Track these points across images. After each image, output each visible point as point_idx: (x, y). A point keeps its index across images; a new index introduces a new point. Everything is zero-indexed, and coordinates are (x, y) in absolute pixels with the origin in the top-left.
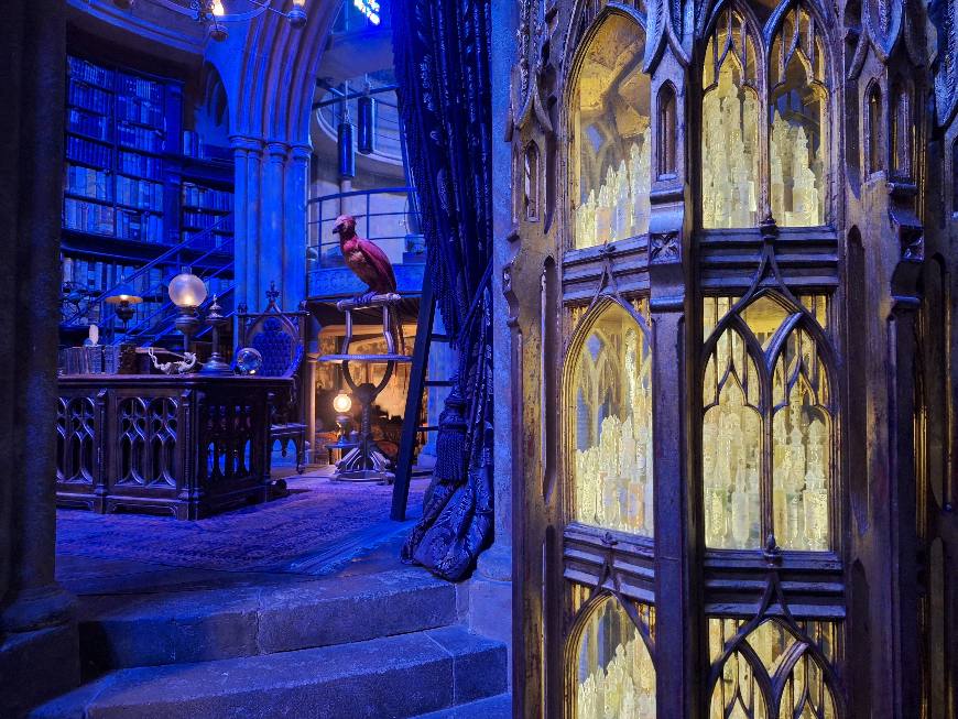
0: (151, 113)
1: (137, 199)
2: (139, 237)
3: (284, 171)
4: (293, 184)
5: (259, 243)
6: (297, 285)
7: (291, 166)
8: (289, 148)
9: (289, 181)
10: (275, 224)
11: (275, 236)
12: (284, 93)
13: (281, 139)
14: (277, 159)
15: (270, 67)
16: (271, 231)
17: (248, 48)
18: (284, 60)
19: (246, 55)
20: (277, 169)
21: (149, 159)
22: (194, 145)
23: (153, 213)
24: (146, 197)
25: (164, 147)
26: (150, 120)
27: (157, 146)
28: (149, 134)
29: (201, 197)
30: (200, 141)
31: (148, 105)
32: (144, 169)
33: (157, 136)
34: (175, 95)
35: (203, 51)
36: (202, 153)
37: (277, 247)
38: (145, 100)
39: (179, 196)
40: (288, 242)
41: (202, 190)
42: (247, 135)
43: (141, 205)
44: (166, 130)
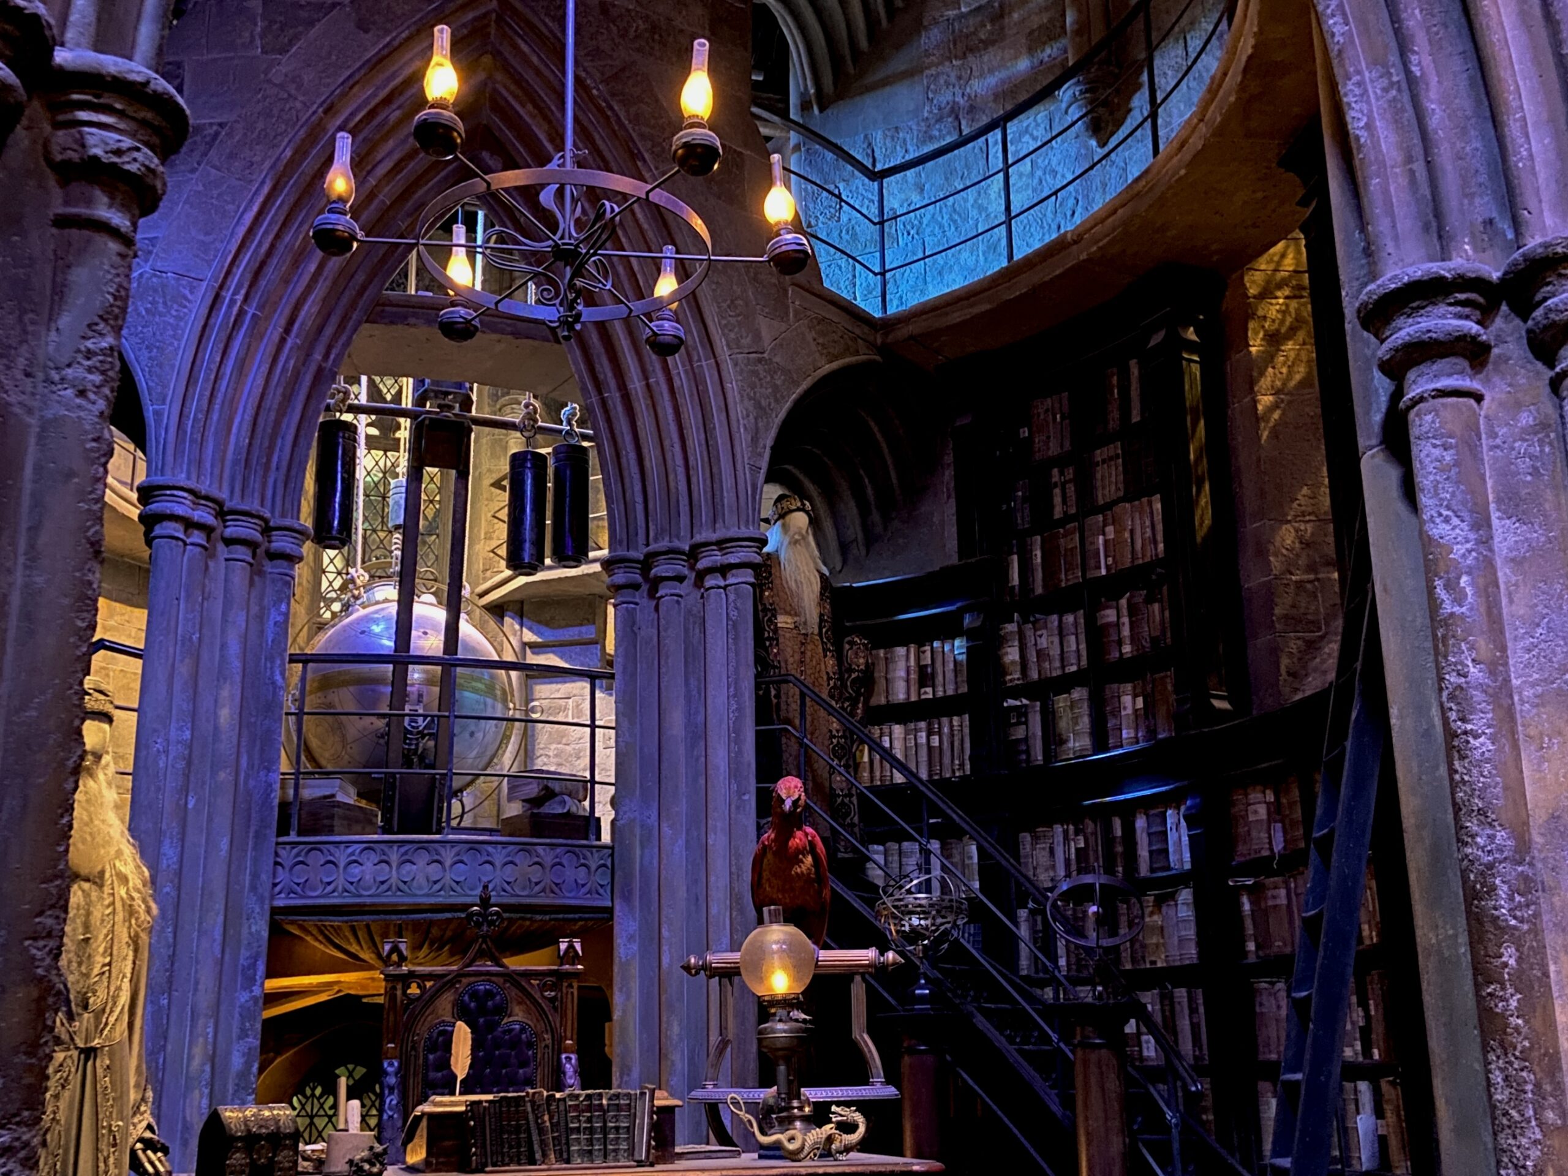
3: (252, 583)
4: (261, 618)
5: (189, 763)
6: (255, 876)
7: (261, 573)
8: (267, 530)
9: (254, 609)
10: (226, 715)
11: (226, 745)
12: (274, 399)
13: (254, 506)
14: (243, 552)
15: (256, 334)
16: (216, 728)
17: (221, 287)
18: (287, 331)
19: (217, 297)
20: (240, 575)
37: (226, 775)
40: (244, 762)
42: (193, 486)
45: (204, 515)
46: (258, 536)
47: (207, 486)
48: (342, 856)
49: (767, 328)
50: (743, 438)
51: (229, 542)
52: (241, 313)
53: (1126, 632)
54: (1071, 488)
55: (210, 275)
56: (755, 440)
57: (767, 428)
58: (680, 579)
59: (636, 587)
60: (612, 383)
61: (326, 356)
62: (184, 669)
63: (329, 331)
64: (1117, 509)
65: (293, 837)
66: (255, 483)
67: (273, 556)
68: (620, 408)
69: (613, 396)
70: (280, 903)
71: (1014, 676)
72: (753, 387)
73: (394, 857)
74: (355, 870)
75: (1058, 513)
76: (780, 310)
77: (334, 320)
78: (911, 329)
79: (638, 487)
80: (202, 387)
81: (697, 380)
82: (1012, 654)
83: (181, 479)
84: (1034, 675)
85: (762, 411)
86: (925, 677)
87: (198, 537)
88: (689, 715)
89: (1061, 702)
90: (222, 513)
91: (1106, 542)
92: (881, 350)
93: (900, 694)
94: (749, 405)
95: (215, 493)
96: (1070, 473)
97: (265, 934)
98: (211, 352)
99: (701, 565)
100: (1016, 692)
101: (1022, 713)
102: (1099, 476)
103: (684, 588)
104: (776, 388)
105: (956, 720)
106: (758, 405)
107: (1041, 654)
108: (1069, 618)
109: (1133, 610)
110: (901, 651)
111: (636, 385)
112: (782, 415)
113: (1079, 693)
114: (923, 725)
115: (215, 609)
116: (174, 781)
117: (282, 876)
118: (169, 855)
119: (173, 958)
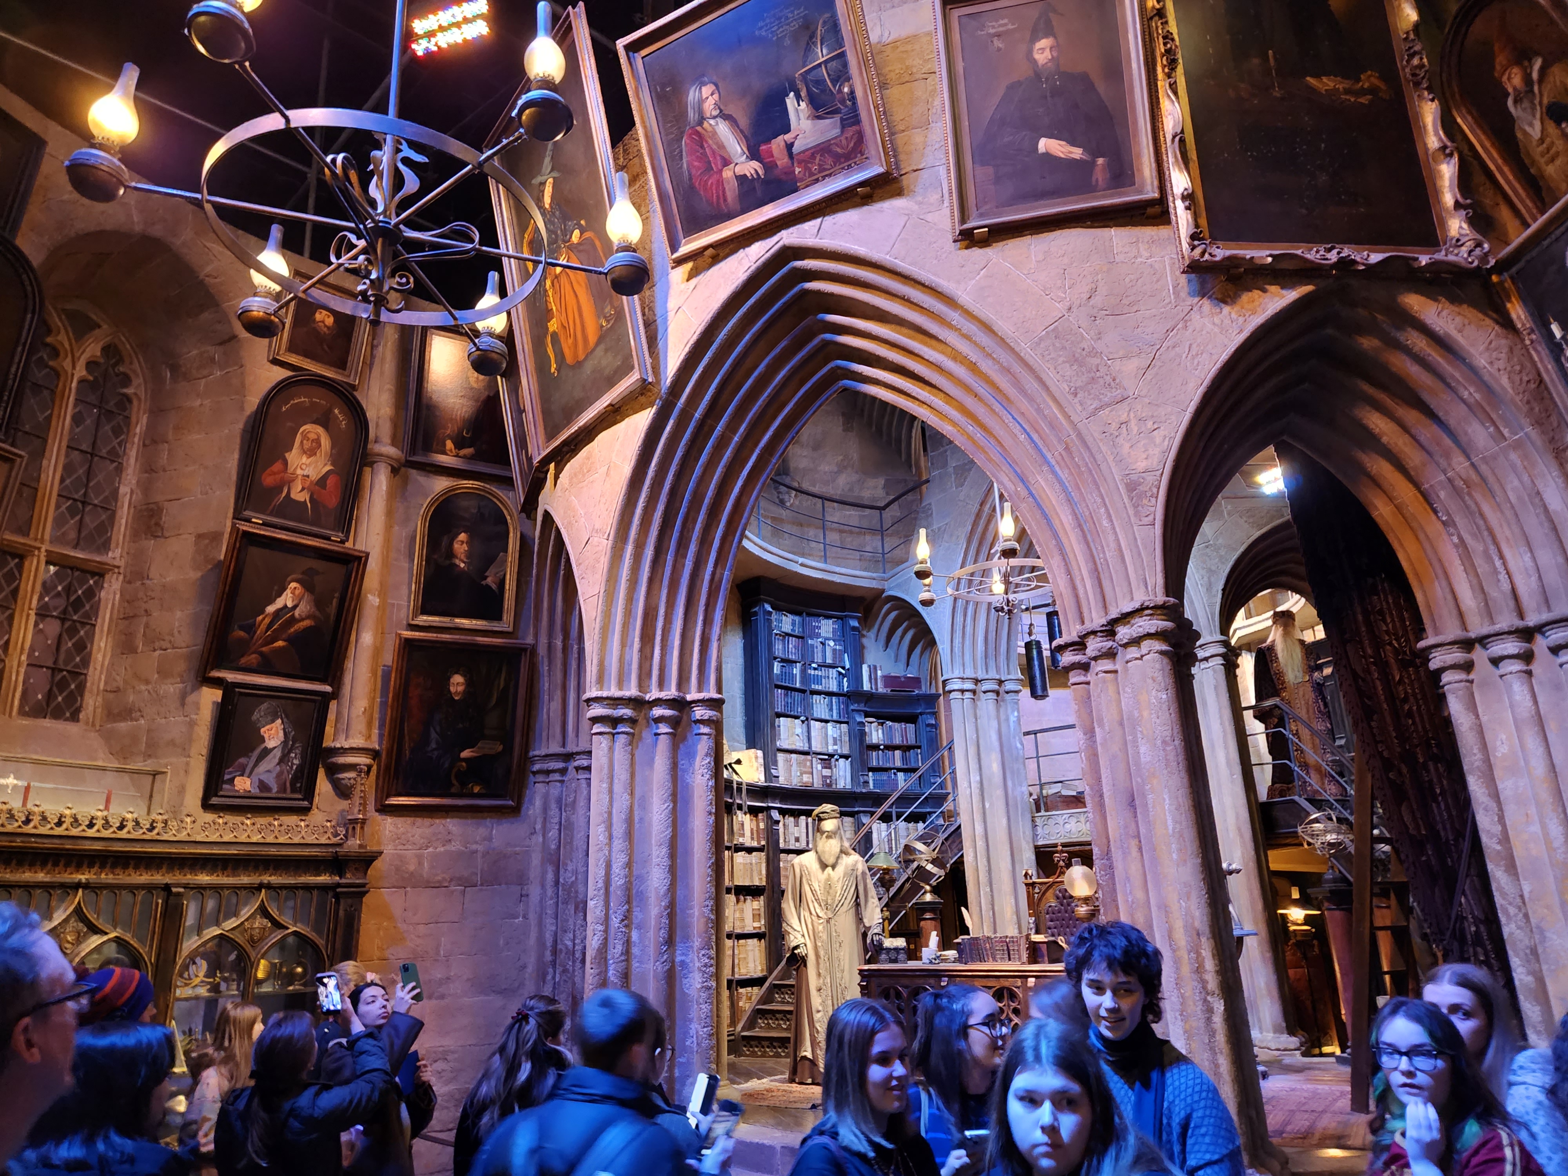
0: (834, 650)
1: (827, 744)
2: (830, 785)
4: (1007, 720)
5: (982, 789)
6: (1024, 833)
7: (1003, 700)
10: (996, 766)
13: (993, 674)
14: (992, 695)
16: (993, 773)
20: (991, 707)
21: (834, 699)
22: (873, 678)
23: (842, 756)
24: (835, 739)
25: (846, 684)
26: (834, 658)
27: (840, 684)
28: (833, 673)
29: (880, 731)
30: (879, 673)
31: (832, 643)
32: (831, 710)
33: (840, 673)
34: (854, 629)
35: (886, 585)
36: (880, 684)
37: (1000, 792)
38: (829, 639)
39: (863, 734)
40: (1010, 784)
41: (882, 724)
42: (961, 675)
43: (831, 749)
44: (848, 666)
45: (969, 685)
46: (996, 687)
47: (969, 673)
48: (1060, 820)
51: (985, 692)
62: (972, 751)
65: (1043, 813)
66: (992, 663)
67: (1007, 693)
70: (1040, 843)
87: (968, 695)
90: (977, 681)
95: (973, 676)
97: (1033, 857)
98: (959, 618)
115: (983, 722)
116: (976, 799)
117: (1039, 829)
118: (979, 829)
119: (989, 871)
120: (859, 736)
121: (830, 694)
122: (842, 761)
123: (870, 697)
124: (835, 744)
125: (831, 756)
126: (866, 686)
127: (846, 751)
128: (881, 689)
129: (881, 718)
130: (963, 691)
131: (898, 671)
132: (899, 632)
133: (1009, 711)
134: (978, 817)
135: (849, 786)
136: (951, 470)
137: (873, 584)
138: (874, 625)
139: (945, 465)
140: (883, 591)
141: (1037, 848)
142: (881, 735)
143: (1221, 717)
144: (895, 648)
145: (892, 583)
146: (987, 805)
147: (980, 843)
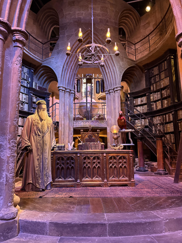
0: (27, 76)
1: (23, 99)
2: (23, 109)
3: (69, 96)
4: (71, 99)
5: (64, 114)
6: (71, 125)
7: (70, 95)
8: (70, 90)
9: (70, 99)
10: (68, 109)
11: (68, 112)
12: (70, 77)
13: (69, 88)
14: (68, 93)
15: (68, 70)
16: (67, 111)
17: (64, 65)
18: (71, 69)
19: (64, 67)
20: (68, 95)
21: (25, 88)
22: (36, 86)
23: (26, 103)
24: (25, 98)
25: (29, 86)
26: (27, 78)
27: (27, 85)
28: (26, 82)
29: (36, 99)
30: (37, 85)
31: (27, 74)
32: (24, 91)
33: (28, 82)
34: (32, 72)
35: (43, 63)
36: (37, 88)
37: (68, 115)
38: (26, 73)
39: (32, 99)
40: (70, 113)
41: (36, 98)
42: (63, 86)
43: (24, 100)
44: (30, 81)
45: (64, 89)
47: (64, 86)
48: (80, 123)
49: (121, 63)
50: (119, 76)
51: (67, 92)
52: (66, 68)
53: (165, 94)
54: (158, 78)
55: (63, 64)
56: (120, 76)
57: (121, 74)
58: (112, 92)
59: (108, 94)
60: (105, 71)
61: (75, 72)
62: (63, 105)
63: (75, 69)
64: (164, 79)
65: (75, 121)
66: (69, 86)
67: (71, 93)
68: (106, 74)
69: (105, 73)
70: (74, 127)
71: (152, 100)
72: (120, 70)
73: (85, 123)
74: (81, 124)
75: (157, 81)
76: (123, 60)
77: (76, 68)
78: (139, 61)
79: (108, 83)
80: (63, 76)
81: (113, 70)
82: (152, 98)
83: (61, 86)
84: (155, 100)
85: (121, 72)
86: (142, 101)
87: (63, 91)
88: (114, 106)
89: (158, 103)
90: (66, 89)
91: (163, 83)
92: (135, 64)
93: (139, 103)
94: (119, 72)
95: (65, 87)
96: (158, 76)
97: (73, 130)
98: (63, 73)
99: (114, 90)
100: (152, 102)
101: (153, 104)
102: (162, 76)
103: (113, 93)
104: (122, 70)
105: (145, 106)
106: (120, 72)
107: (155, 97)
108: (159, 93)
109: (166, 91)
110: (139, 99)
111: (107, 71)
112: (123, 73)
113: (160, 101)
114: (142, 107)
115: (66, 99)
116: (63, 115)
117: (74, 124)
118: (63, 122)
119: (64, 132)
120: (30, 99)
121: (25, 87)
122: (26, 104)
123: (34, 90)
124: (25, 99)
125: (24, 102)
126: (34, 87)
127: (27, 102)
128: (38, 89)
129: (37, 96)
130: (63, 90)
131: (41, 86)
132: (43, 76)
133: (71, 97)
134: (63, 120)
135: (27, 111)
136: (66, 36)
137: (40, 61)
138: (36, 74)
139: (64, 34)
140: (42, 64)
141: (74, 128)
142: (36, 100)
143: (118, 103)
144: (41, 80)
145: (45, 62)
146: (65, 117)
147: (63, 126)
